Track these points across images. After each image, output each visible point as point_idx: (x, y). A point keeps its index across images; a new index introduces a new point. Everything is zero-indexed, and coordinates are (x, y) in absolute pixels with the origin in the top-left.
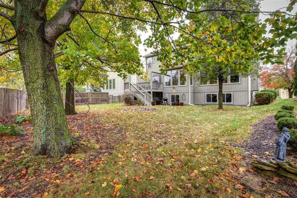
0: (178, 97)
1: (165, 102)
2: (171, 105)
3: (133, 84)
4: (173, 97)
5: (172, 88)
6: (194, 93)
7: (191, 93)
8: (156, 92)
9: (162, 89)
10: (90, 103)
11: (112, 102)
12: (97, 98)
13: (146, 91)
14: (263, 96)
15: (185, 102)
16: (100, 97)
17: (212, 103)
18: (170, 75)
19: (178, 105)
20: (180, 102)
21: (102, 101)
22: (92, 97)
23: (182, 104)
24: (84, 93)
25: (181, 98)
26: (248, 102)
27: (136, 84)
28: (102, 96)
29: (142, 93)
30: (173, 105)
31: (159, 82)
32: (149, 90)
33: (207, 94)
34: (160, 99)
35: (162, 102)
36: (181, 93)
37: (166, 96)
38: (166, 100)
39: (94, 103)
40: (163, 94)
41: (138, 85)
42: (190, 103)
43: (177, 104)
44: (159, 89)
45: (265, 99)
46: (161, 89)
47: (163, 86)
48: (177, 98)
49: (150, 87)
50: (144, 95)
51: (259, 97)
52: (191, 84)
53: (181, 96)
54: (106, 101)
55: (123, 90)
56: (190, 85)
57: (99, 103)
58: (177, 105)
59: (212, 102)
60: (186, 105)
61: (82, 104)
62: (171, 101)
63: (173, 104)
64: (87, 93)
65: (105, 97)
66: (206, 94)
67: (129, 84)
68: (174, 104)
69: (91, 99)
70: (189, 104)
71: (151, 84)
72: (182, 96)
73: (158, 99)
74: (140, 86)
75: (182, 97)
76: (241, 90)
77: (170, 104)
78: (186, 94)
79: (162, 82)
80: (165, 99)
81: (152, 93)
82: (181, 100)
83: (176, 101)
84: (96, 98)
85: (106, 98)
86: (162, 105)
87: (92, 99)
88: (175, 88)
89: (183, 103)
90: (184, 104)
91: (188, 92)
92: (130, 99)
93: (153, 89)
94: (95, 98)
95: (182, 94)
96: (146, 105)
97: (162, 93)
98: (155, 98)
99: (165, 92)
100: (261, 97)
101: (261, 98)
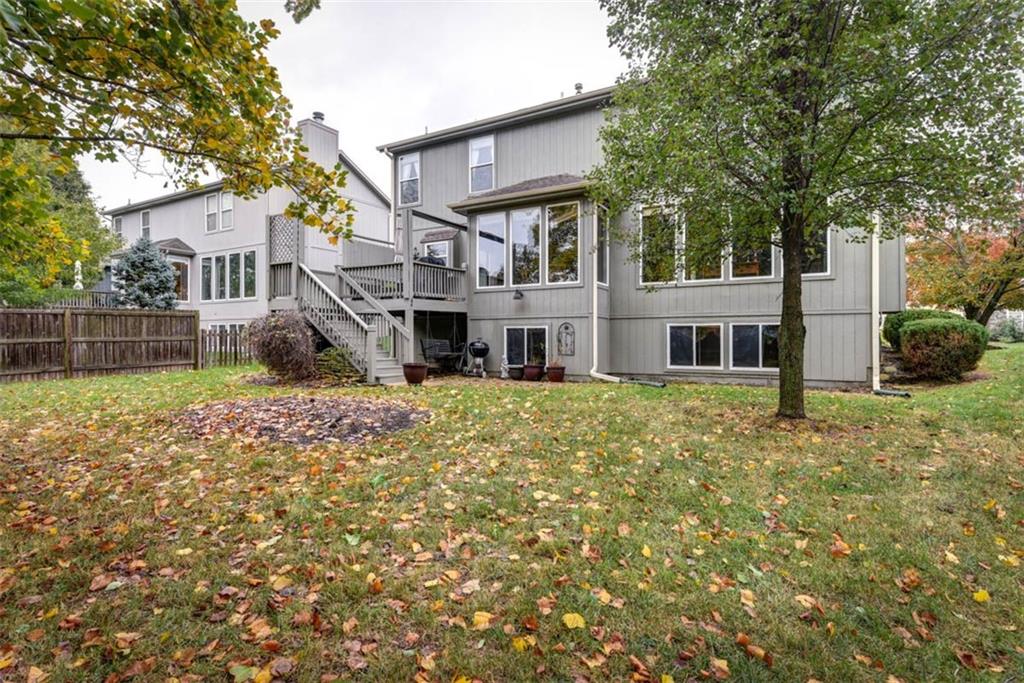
0: (538, 336)
1: (479, 360)
2: (504, 375)
3: (313, 271)
4: (515, 337)
5: (513, 294)
6: (613, 319)
7: (599, 318)
8: (433, 313)
9: (464, 299)
10: (77, 370)
11: (220, 361)
12: (124, 339)
13: (383, 307)
14: (946, 338)
15: (571, 365)
16: (144, 337)
17: (695, 367)
18: (505, 237)
19: (539, 376)
20: (547, 365)
21: (157, 355)
22: (90, 333)
23: (558, 375)
24: (34, 316)
25: (555, 343)
26: (870, 369)
27: (333, 270)
28: (158, 332)
29: (357, 318)
30: (515, 378)
31: (449, 264)
32: (397, 304)
33: (672, 328)
34: (452, 346)
35: (465, 363)
36: (555, 322)
37: (482, 332)
38: (483, 352)
39: (103, 365)
40: (470, 324)
41: (346, 276)
42: (595, 368)
43: (536, 371)
44: (449, 296)
45: (959, 352)
46: (457, 300)
47: (471, 282)
48: (535, 342)
49: (400, 287)
50: (366, 326)
51: (927, 344)
52: (601, 278)
53: (555, 333)
54: (180, 352)
55: (266, 301)
56: (596, 283)
57: (134, 368)
58: (531, 379)
59: (697, 364)
60: (576, 379)
61: (17, 372)
62: (505, 356)
63: (517, 374)
64: (55, 316)
65: (175, 336)
66: (668, 326)
67: (294, 269)
68: (522, 370)
69: (84, 346)
70: (593, 372)
71: (407, 276)
72: (559, 333)
73: (441, 347)
74: (354, 283)
75: (559, 341)
76: (838, 308)
77: (500, 372)
78: (576, 324)
79: (463, 265)
80: (479, 345)
81: (410, 317)
82: (555, 352)
83: (529, 359)
84: (118, 339)
85: (184, 338)
86: (465, 375)
87: (91, 344)
88: (524, 293)
89: (563, 369)
90: (566, 372)
91: (587, 317)
92: (287, 346)
93: (415, 297)
94: (111, 339)
95: (557, 323)
96: (377, 379)
97: (461, 319)
98: (428, 341)
99: (477, 316)
100: (937, 345)
101: (938, 349)
